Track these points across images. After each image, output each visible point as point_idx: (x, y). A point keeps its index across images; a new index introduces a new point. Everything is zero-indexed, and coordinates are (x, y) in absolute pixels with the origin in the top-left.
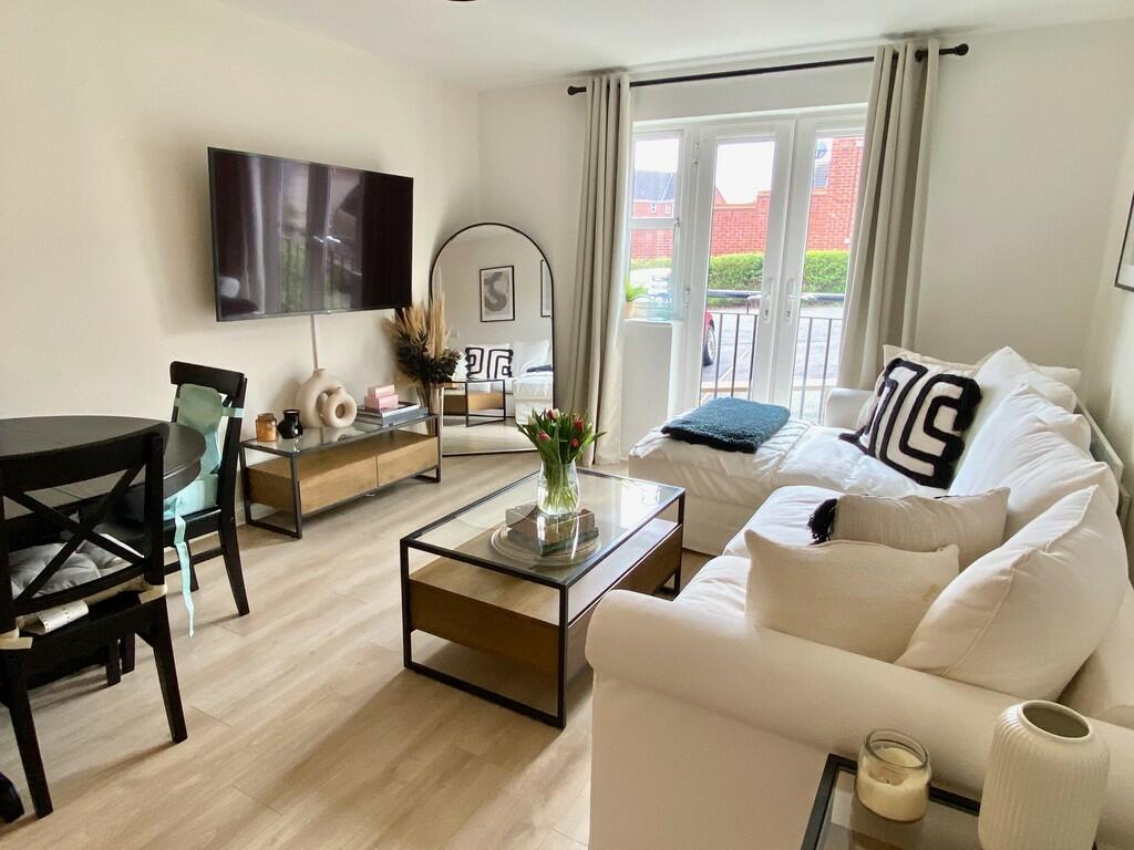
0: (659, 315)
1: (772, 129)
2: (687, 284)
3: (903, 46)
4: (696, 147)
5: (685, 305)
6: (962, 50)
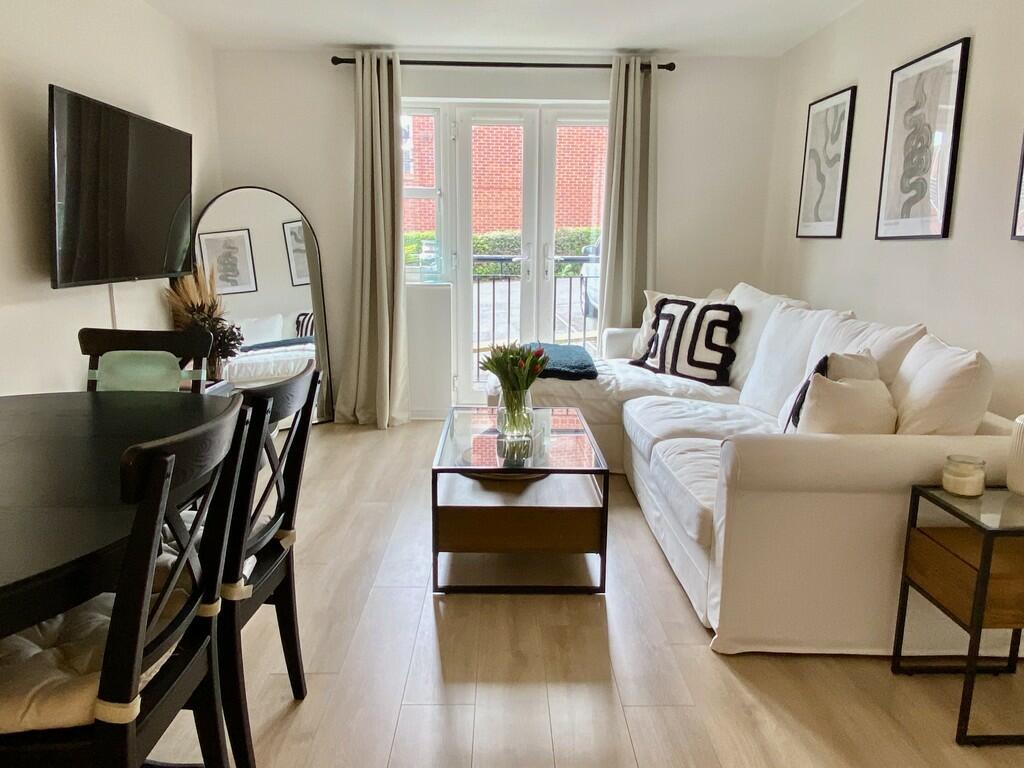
0: (429, 279)
1: (521, 115)
2: (454, 249)
3: (633, 59)
4: (453, 125)
5: (454, 268)
6: (671, 67)
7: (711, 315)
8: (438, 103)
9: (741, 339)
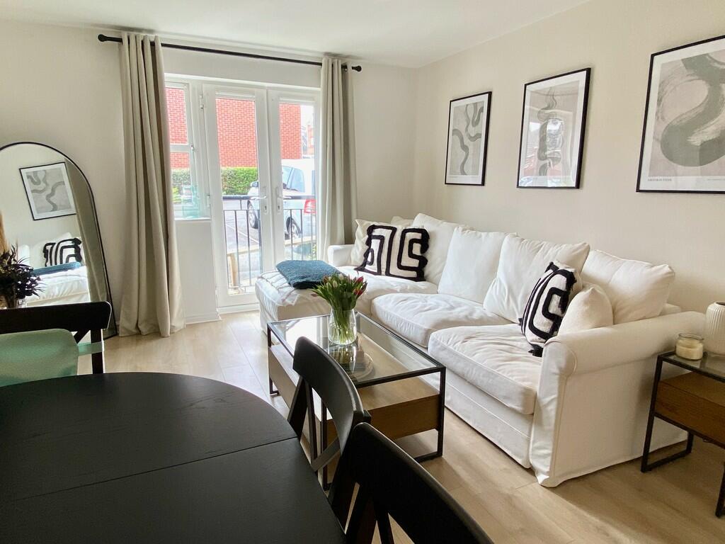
0: (190, 215)
1: (253, 94)
2: (207, 193)
3: (336, 60)
4: (201, 97)
5: (208, 206)
6: (358, 69)
7: (410, 236)
8: (188, 79)
9: (430, 250)
